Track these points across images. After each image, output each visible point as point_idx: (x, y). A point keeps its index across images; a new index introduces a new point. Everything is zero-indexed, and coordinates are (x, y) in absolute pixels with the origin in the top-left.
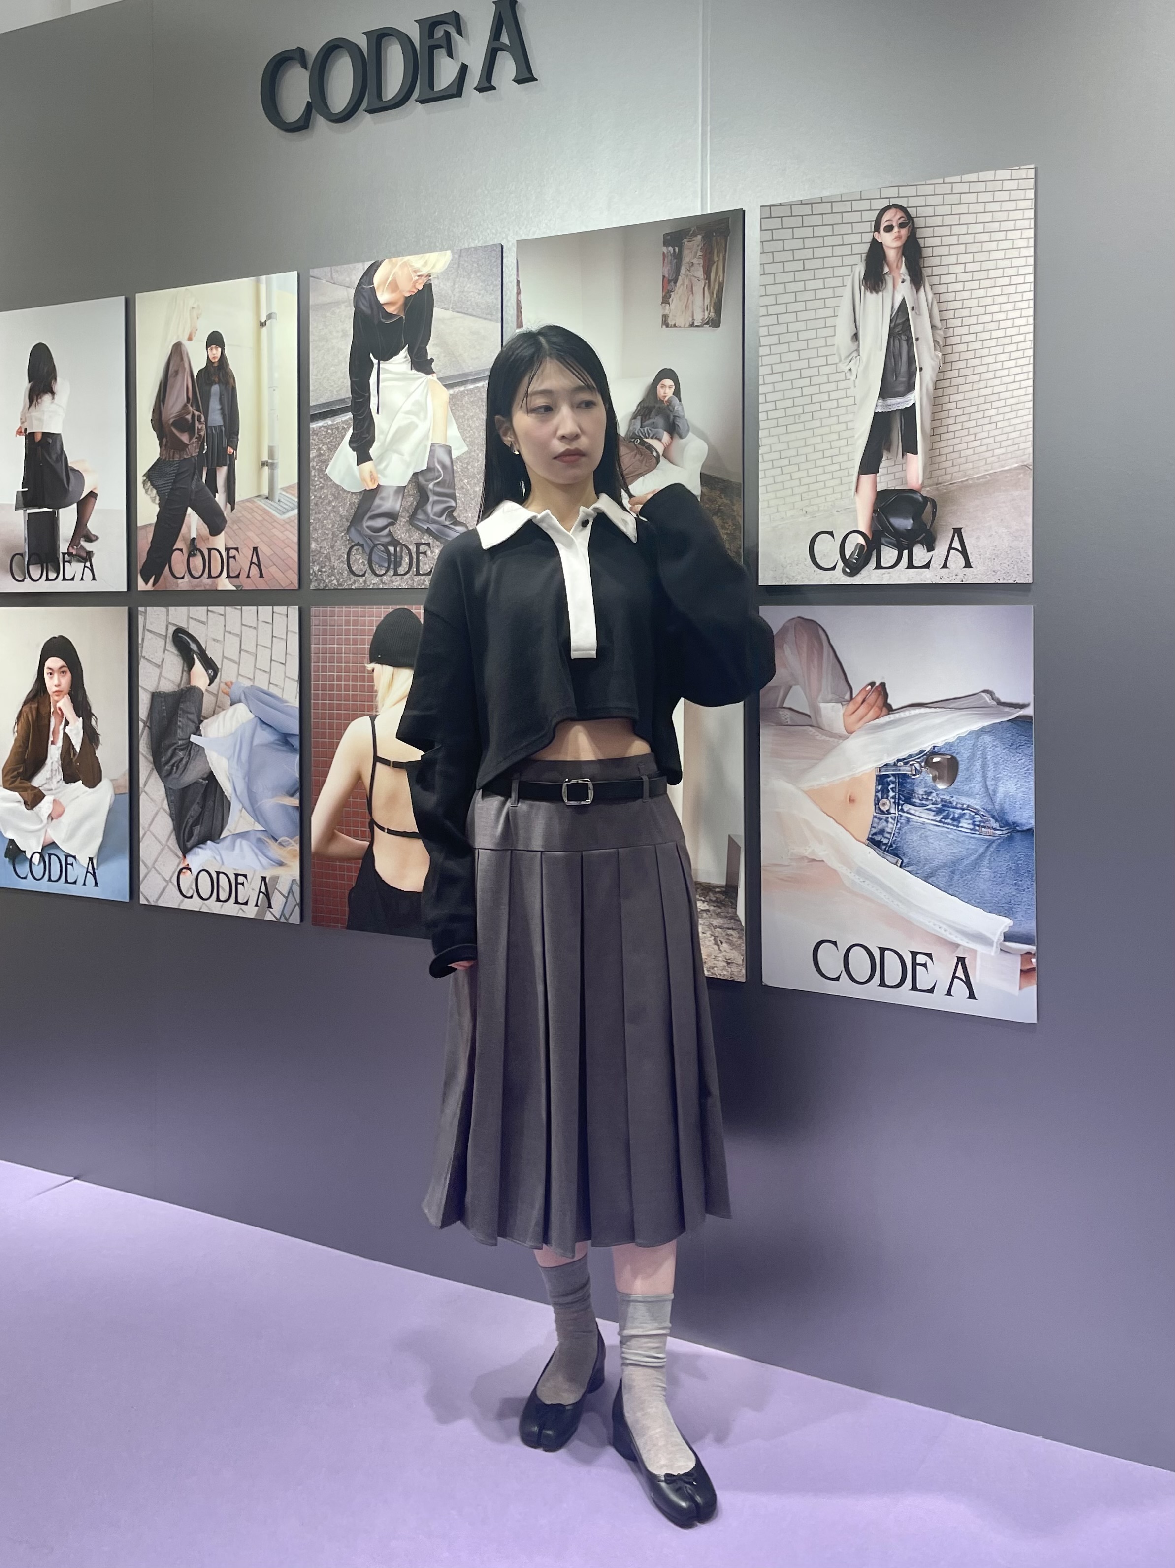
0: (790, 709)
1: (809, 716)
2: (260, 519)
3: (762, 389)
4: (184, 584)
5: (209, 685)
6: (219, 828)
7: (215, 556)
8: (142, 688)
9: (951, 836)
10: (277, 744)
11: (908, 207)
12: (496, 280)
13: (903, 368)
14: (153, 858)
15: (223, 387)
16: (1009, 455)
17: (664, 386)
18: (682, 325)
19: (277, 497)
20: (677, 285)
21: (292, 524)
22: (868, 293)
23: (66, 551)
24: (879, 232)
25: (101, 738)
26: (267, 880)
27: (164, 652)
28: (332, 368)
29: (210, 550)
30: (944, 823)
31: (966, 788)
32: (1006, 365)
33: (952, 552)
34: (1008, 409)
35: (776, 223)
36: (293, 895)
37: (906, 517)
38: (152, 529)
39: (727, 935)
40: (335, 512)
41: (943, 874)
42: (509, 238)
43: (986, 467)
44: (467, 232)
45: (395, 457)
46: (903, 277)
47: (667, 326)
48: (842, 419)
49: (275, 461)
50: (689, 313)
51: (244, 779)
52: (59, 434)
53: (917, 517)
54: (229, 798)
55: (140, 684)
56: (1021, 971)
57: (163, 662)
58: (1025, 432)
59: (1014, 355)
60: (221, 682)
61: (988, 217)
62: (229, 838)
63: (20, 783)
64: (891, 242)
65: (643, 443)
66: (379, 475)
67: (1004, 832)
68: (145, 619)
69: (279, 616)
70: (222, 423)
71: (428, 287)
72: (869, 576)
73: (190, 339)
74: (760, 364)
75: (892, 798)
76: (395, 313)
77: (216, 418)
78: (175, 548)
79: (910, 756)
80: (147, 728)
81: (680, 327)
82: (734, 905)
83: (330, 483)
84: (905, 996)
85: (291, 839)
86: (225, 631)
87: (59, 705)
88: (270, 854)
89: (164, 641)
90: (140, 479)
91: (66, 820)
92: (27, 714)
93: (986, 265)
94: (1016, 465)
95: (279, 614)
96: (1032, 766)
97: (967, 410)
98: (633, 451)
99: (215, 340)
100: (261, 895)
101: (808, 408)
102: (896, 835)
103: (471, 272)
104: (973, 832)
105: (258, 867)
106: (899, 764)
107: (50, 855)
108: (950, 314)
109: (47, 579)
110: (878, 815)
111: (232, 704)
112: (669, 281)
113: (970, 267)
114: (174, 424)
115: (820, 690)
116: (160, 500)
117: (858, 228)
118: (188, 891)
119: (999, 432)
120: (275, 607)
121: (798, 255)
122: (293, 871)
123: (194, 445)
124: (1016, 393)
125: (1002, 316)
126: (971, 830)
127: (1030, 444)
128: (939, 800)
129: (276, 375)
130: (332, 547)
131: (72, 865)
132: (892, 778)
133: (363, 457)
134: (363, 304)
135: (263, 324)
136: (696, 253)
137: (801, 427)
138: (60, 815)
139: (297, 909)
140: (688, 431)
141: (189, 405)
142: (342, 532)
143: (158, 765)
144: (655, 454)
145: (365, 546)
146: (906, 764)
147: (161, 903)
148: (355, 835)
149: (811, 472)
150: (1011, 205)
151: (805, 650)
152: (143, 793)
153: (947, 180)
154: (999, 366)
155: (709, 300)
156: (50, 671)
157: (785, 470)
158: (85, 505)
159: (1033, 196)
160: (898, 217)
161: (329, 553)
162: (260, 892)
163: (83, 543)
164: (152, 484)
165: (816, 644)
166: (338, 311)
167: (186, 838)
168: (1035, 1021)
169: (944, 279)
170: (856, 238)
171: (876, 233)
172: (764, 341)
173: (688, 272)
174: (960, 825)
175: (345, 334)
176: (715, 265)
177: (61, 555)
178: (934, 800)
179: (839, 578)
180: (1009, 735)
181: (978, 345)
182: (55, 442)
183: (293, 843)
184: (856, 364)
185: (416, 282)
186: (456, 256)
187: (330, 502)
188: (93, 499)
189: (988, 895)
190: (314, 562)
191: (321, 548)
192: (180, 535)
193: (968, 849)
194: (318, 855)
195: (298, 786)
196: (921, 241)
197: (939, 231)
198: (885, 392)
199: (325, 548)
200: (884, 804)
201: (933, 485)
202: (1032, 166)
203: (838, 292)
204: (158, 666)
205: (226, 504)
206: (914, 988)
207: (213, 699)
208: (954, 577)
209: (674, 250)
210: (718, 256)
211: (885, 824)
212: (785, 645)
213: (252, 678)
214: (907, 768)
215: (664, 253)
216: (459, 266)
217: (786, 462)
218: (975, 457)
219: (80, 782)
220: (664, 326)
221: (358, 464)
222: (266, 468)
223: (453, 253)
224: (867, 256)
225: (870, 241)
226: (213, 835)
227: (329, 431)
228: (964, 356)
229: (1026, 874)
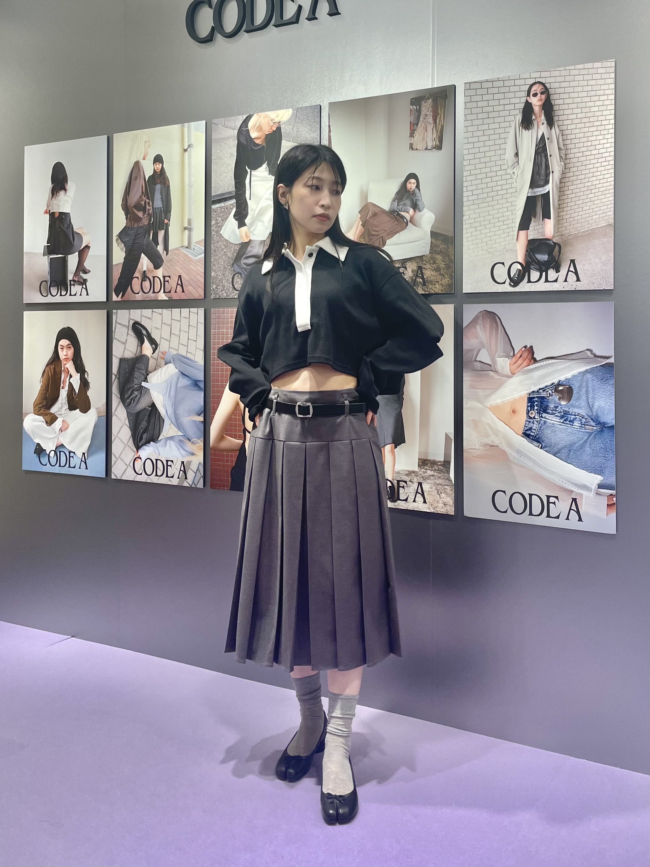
0: (480, 361)
1: (490, 365)
2: (183, 259)
3: (465, 184)
4: (139, 297)
5: (153, 354)
6: (158, 435)
7: (157, 280)
8: (114, 356)
9: (568, 431)
10: (192, 386)
11: (546, 83)
12: (317, 125)
13: (543, 172)
14: (120, 453)
15: (163, 186)
16: (601, 219)
17: (410, 183)
18: (421, 149)
19: (192, 247)
20: (418, 126)
21: (201, 262)
22: (524, 130)
23: (72, 279)
24: (530, 97)
25: (90, 384)
26: (185, 463)
27: (127, 336)
28: (225, 174)
29: (154, 277)
30: (565, 423)
31: (577, 404)
32: (599, 169)
33: (570, 273)
34: (600, 193)
35: (473, 92)
36: (199, 472)
37: (544, 254)
38: (121, 266)
39: (445, 489)
40: (225, 255)
41: (564, 452)
42: (325, 102)
43: (588, 226)
44: (301, 98)
45: (260, 224)
46: (543, 122)
47: (413, 149)
48: (509, 200)
49: (191, 227)
50: (425, 143)
51: (172, 406)
52: (69, 213)
53: (550, 254)
54: (163, 418)
55: (113, 353)
56: (608, 505)
57: (126, 341)
58: (609, 206)
59: (603, 164)
60: (160, 352)
61: (589, 88)
62: (164, 439)
63: (44, 411)
64: (536, 102)
65: (399, 215)
66: (251, 235)
67: (598, 428)
68: (117, 317)
69: (193, 314)
70: (162, 206)
71: (279, 129)
72: (524, 287)
73: (144, 159)
74: (464, 170)
75: (536, 410)
76: (260, 144)
77: (158, 203)
78: (134, 276)
79: (546, 386)
80: (117, 378)
81: (420, 150)
82: (448, 472)
83: (222, 239)
84: (542, 521)
85: (199, 439)
86: (162, 323)
87: (66, 366)
88: (186, 449)
89: (127, 329)
90: (115, 238)
91: (70, 431)
92: (48, 372)
93: (588, 115)
94: (605, 224)
95: (193, 313)
96: (613, 391)
97: (578, 195)
98: (393, 219)
99: (158, 159)
100: (181, 472)
101: (490, 194)
102: (538, 430)
103: (303, 120)
104: (581, 428)
105: (179, 456)
106: (540, 391)
107: (60, 452)
108: (568, 142)
109: (61, 295)
110: (528, 420)
111: (165, 364)
112: (414, 125)
113: (580, 116)
114: (134, 207)
115: (497, 350)
116: (126, 249)
117: (518, 94)
118: (139, 470)
119: (596, 206)
120: (190, 309)
121: (485, 109)
122: (200, 458)
123: (146, 218)
124: (605, 185)
125: (597, 142)
126: (580, 427)
127: (612, 213)
128: (562, 411)
129: (193, 179)
130: (224, 275)
131: (73, 457)
132: (536, 399)
133: (241, 224)
134: (242, 138)
135: (185, 150)
136: (429, 109)
137: (486, 204)
138: (66, 429)
139: (202, 480)
140: (424, 208)
141: (143, 196)
142: (229, 266)
143: (123, 399)
144: (405, 221)
145: (242, 274)
146: (544, 391)
147: (124, 478)
148: (235, 437)
149: (492, 230)
150: (602, 82)
151: (488, 328)
152: (114, 415)
153: (567, 68)
154: (595, 170)
155: (436, 135)
156: (62, 347)
157: (478, 229)
158: (83, 253)
159: (614, 77)
160: (540, 88)
161: (222, 278)
162: (181, 470)
163: (81, 274)
164: (121, 241)
165: (494, 324)
166: (228, 142)
167: (138, 440)
168: (615, 533)
169: (565, 122)
170: (517, 100)
171: (528, 97)
172: (466, 157)
173: (424, 119)
174: (574, 424)
175: (232, 155)
176: (439, 115)
177: (69, 281)
178: (559, 410)
179: (507, 288)
180: (600, 374)
181: (584, 158)
182: (66, 217)
183: (200, 442)
184: (517, 168)
185: (272, 126)
186: (295, 112)
187: (223, 249)
188: (87, 249)
189: (589, 463)
190: (213, 284)
191: (217, 275)
192: (137, 269)
193: (578, 437)
194: (214, 449)
195: (203, 409)
196: (552, 102)
197: (562, 96)
198: (533, 184)
199: (219, 275)
200: (532, 414)
201: (559, 236)
202: (614, 60)
203: (507, 130)
204: (124, 343)
205: (164, 252)
206: (548, 516)
207: (155, 361)
208: (571, 287)
209: (417, 107)
210: (441, 111)
211: (532, 424)
212: (477, 326)
213: (177, 349)
214: (545, 393)
215: (411, 109)
216: (296, 117)
217: (478, 224)
218: (583, 220)
219: (78, 409)
220: (411, 150)
221: (238, 228)
222: (186, 231)
223: (293, 110)
224: (523, 110)
225: (525, 102)
226: (154, 438)
227: (223, 210)
228: (576, 165)
229: (610, 451)
